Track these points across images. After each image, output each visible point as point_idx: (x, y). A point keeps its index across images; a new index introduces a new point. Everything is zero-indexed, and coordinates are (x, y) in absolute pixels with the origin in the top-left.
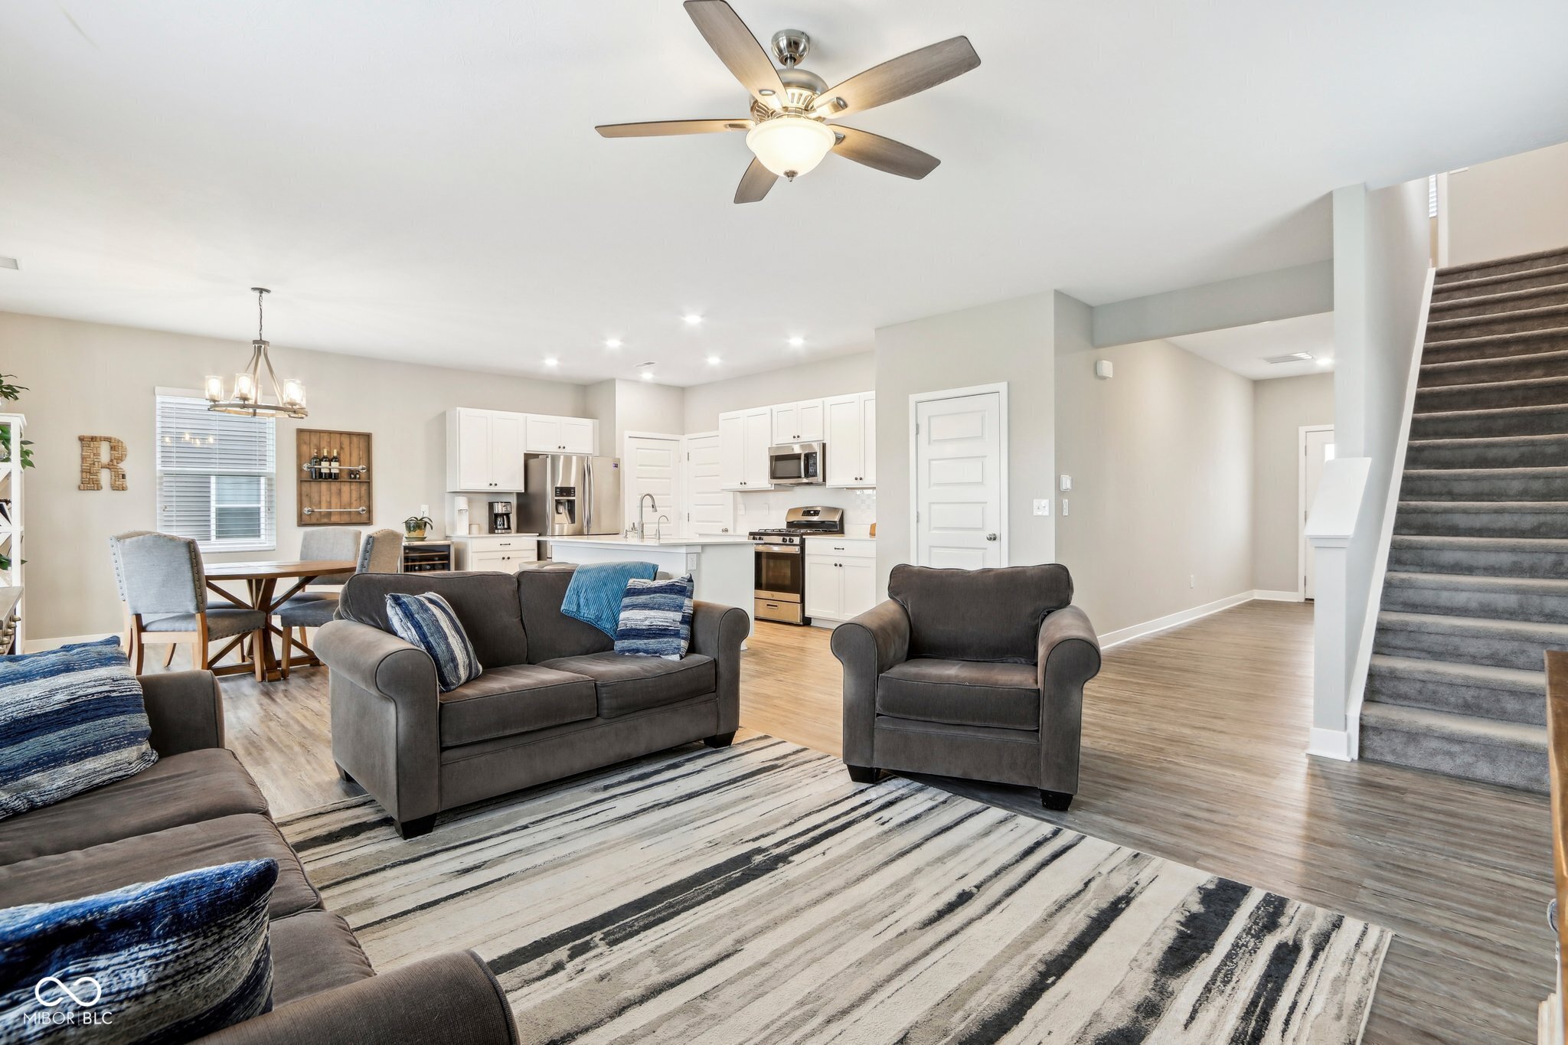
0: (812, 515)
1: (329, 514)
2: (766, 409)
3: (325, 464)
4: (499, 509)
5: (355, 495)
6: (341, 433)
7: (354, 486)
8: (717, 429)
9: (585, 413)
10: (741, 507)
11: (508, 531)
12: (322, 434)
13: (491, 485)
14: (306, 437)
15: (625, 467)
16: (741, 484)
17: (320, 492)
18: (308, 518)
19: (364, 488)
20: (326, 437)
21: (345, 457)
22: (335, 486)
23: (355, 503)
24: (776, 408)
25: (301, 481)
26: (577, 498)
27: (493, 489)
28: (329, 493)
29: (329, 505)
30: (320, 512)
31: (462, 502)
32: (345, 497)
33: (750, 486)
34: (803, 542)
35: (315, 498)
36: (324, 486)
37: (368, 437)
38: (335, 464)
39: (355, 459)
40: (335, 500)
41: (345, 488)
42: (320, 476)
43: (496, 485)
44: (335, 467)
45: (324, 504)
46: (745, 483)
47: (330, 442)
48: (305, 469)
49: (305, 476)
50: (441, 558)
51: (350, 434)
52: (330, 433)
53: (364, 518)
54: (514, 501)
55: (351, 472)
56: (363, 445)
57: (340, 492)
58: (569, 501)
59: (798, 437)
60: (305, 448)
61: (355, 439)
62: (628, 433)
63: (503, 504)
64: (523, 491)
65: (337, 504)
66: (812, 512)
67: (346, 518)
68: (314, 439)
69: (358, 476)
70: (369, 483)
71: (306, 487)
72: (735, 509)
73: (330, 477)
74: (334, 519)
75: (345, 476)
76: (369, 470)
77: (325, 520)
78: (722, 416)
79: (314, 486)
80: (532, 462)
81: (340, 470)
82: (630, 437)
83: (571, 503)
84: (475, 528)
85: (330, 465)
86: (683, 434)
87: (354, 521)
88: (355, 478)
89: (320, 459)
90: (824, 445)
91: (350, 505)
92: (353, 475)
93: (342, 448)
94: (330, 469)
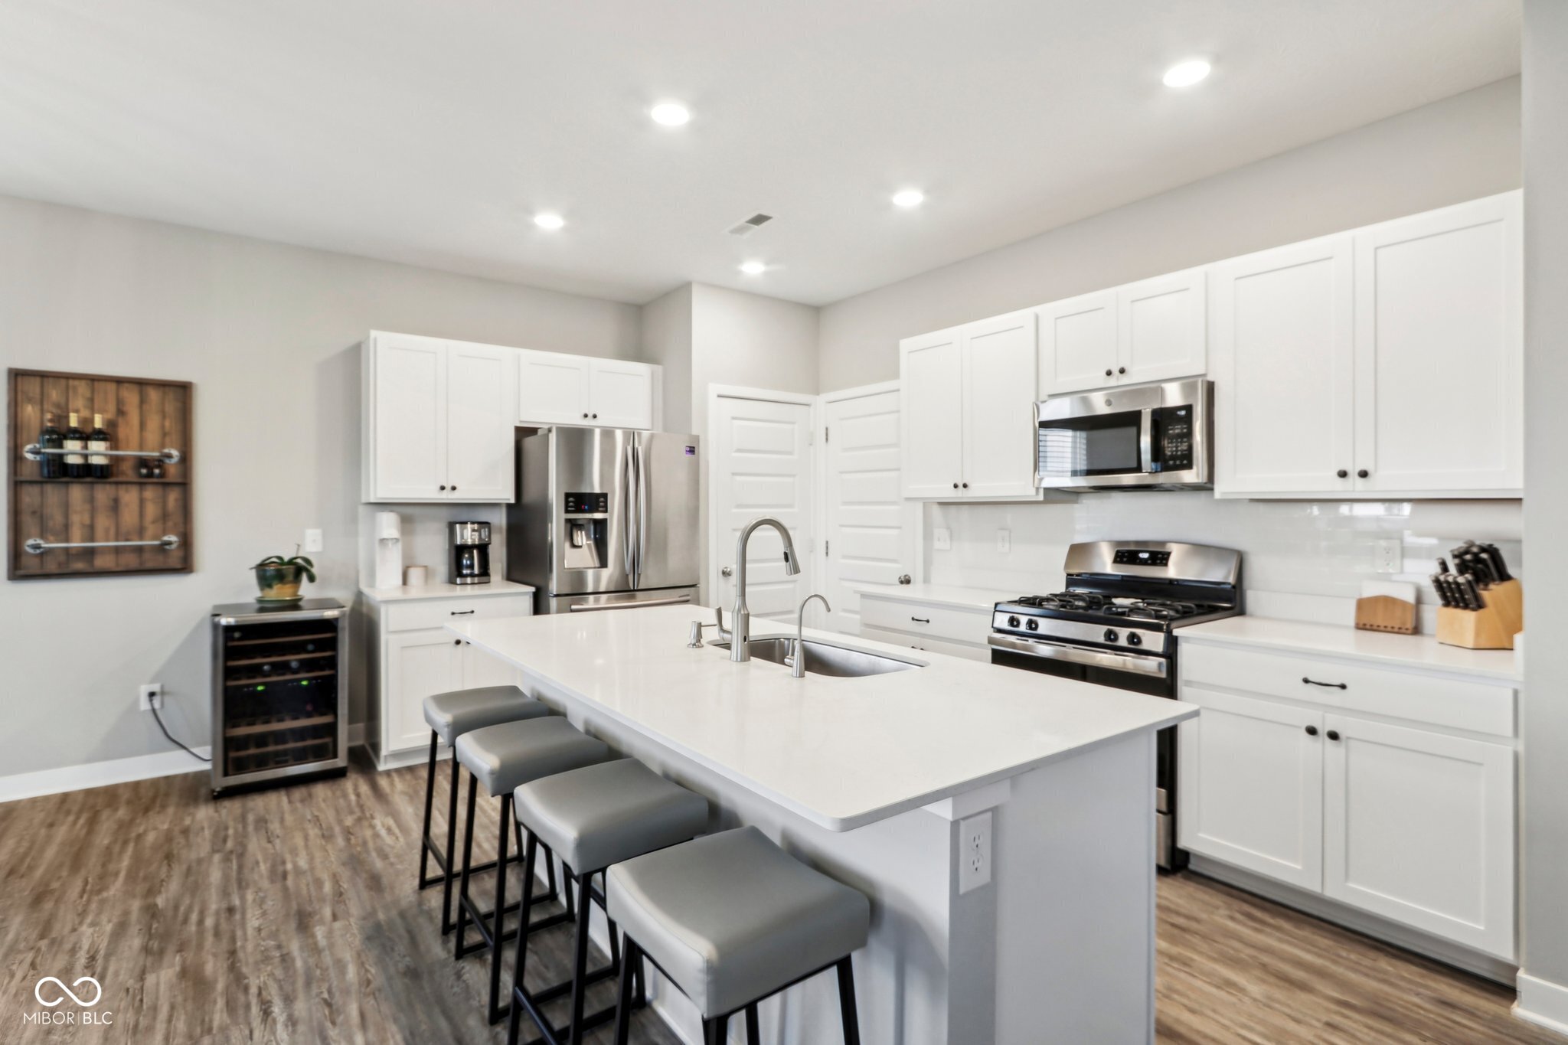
0: (1144, 562)
1: (90, 553)
2: (1025, 316)
3: (72, 446)
4: (468, 535)
5: (151, 511)
6: (119, 381)
7: (150, 493)
8: (896, 375)
9: (637, 351)
10: (940, 532)
11: (484, 579)
12: (71, 382)
13: (443, 488)
14: (33, 387)
15: (712, 454)
16: (956, 486)
17: (66, 507)
18: (37, 561)
19: (173, 496)
20: (82, 388)
21: (128, 430)
22: (103, 493)
23: (151, 529)
24: (1047, 310)
25: (16, 484)
26: (614, 518)
27: (447, 497)
28: (87, 506)
29: (90, 533)
30: (67, 549)
31: (388, 525)
32: (129, 517)
33: (979, 490)
34: (1172, 643)
35: (57, 518)
36: (77, 493)
37: (183, 390)
38: (97, 446)
39: (152, 435)
40: (103, 522)
41: (130, 497)
42: (59, 471)
43: (454, 488)
44: (98, 452)
45: (76, 531)
46: (965, 486)
47: (92, 400)
48: (30, 456)
49: (28, 472)
50: (321, 645)
51: (141, 384)
52: (93, 380)
53: (174, 561)
54: (499, 519)
55: (143, 462)
56: (171, 407)
57: (115, 506)
58: (596, 522)
59: (1122, 371)
60: (29, 411)
61: (153, 395)
62: (714, 388)
63: (476, 526)
64: (512, 501)
65: (107, 531)
66: (1145, 556)
67: (131, 561)
68: (55, 394)
69: (157, 471)
70: (184, 484)
71: (30, 496)
72: (928, 536)
73: (87, 472)
74: (100, 562)
75: (128, 471)
76: (186, 459)
77: (79, 566)
78: (906, 344)
79: (53, 494)
80: (529, 442)
81: (111, 457)
82: (719, 396)
83: (601, 527)
84: (415, 575)
85: (86, 447)
86: (818, 394)
87: (149, 565)
88: (150, 475)
89: (58, 434)
90: (1210, 388)
91: (141, 533)
92: (149, 471)
93: (121, 412)
94: (86, 456)
